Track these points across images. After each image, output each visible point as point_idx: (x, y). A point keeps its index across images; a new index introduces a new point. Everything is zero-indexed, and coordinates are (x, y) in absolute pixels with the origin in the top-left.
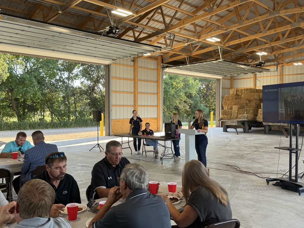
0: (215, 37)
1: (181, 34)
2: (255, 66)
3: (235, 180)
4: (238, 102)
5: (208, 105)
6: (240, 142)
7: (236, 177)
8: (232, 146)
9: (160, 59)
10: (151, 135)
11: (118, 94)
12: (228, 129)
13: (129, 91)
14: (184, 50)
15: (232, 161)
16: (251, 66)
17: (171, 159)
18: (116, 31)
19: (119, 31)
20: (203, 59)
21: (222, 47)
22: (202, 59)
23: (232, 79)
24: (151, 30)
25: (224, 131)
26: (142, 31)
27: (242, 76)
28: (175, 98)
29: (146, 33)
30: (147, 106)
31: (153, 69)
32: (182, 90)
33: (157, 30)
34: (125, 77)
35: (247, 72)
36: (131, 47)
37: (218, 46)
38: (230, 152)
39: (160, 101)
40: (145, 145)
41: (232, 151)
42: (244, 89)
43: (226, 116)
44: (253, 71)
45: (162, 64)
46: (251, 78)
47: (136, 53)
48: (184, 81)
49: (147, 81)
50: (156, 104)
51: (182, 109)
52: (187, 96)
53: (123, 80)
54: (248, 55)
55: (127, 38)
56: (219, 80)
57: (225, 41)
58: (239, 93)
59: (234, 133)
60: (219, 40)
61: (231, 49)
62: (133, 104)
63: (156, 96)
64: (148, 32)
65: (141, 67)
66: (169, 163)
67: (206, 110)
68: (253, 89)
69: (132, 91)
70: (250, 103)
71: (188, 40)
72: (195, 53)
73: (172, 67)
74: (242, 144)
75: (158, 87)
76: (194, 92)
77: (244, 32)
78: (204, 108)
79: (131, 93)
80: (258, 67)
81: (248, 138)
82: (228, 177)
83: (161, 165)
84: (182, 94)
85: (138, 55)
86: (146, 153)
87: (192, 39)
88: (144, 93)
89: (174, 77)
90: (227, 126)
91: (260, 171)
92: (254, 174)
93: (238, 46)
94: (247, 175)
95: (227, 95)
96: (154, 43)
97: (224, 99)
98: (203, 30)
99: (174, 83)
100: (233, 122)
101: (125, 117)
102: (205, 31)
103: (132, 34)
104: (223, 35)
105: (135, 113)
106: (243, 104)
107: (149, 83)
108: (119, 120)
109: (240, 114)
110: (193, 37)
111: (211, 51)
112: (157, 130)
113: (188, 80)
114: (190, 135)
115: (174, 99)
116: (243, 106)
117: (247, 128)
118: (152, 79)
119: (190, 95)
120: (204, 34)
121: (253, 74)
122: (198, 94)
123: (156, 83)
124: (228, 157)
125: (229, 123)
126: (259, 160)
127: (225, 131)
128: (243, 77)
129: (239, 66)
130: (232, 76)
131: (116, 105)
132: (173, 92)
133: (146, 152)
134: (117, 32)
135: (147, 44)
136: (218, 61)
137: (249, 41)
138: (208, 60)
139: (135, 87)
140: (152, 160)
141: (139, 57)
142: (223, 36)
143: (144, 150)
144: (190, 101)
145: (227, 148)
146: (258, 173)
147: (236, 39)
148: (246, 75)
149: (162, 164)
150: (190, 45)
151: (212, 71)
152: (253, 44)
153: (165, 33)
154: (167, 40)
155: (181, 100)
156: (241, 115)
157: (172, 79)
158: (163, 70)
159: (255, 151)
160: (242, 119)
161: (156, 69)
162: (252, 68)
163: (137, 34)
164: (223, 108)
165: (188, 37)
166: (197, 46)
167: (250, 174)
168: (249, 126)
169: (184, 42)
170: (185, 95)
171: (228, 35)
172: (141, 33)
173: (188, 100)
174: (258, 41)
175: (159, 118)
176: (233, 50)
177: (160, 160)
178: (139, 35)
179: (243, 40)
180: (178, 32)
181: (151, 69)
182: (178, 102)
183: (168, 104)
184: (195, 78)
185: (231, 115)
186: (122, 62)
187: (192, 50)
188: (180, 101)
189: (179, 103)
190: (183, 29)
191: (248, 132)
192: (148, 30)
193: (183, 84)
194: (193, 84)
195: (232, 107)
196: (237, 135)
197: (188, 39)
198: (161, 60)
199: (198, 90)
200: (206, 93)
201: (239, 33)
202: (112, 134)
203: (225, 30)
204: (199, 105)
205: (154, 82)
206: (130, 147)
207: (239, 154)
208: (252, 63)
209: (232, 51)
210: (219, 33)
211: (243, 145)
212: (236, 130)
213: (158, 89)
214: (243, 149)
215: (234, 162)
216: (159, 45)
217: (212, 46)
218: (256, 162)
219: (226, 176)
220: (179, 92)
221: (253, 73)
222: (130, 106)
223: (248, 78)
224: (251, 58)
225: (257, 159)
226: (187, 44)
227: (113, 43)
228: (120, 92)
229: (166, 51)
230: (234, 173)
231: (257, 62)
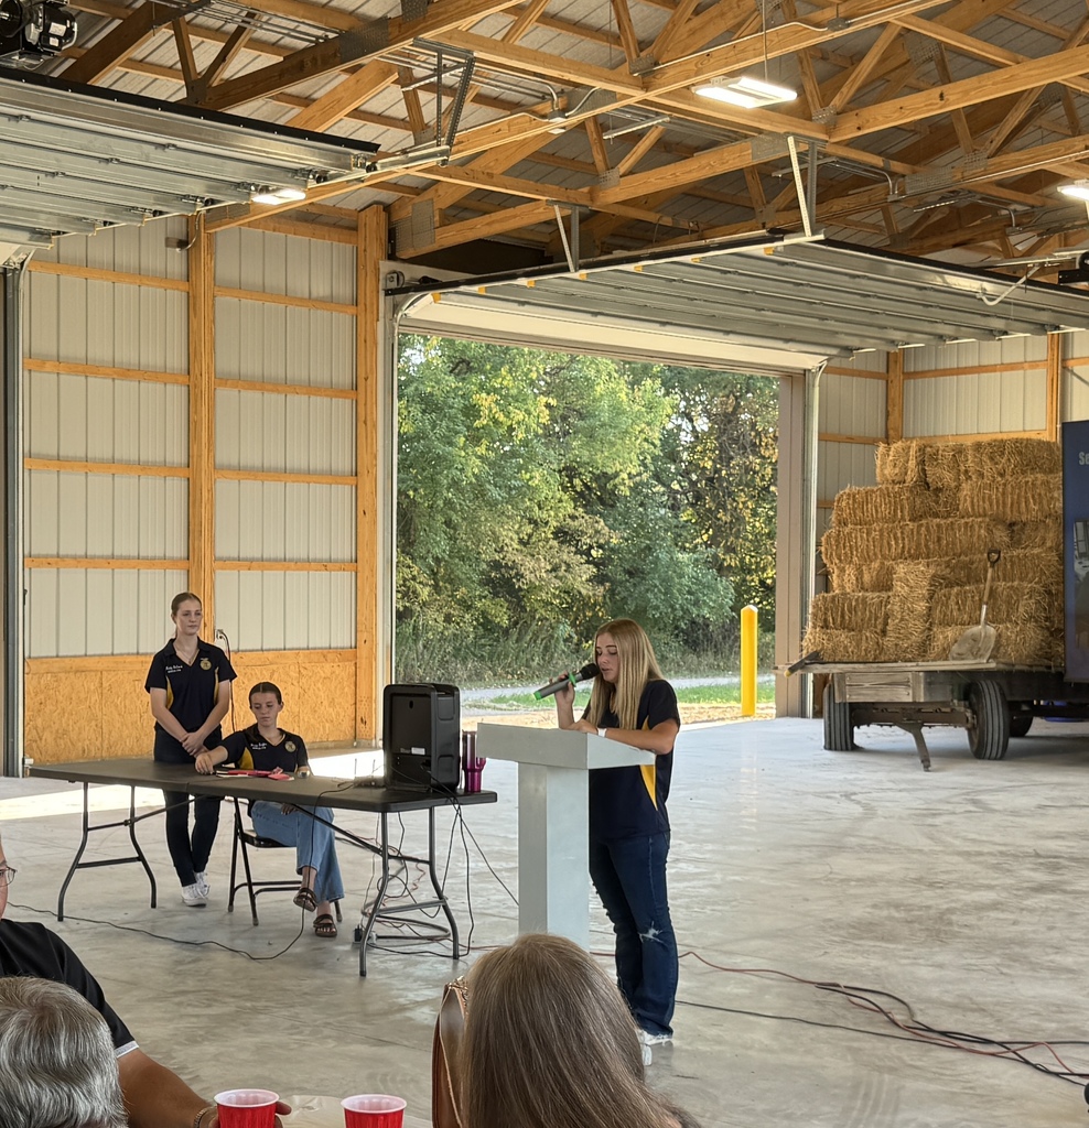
0: (755, 71)
1: (520, 53)
2: (1054, 279)
3: (866, 1095)
4: (934, 537)
5: (731, 561)
6: (937, 821)
7: (880, 1069)
8: (876, 850)
9: (374, 225)
10: (289, 769)
11: (73, 480)
12: (864, 728)
13: (151, 454)
14: (546, 163)
15: (860, 960)
16: (1029, 282)
17: (432, 939)
18: (45, 35)
19: (69, 33)
20: (684, 232)
21: (812, 141)
22: (673, 233)
23: (896, 371)
24: (303, 28)
25: (831, 745)
26: (240, 31)
27: (969, 349)
28: (492, 504)
29: (273, 47)
30: (284, 563)
31: (329, 302)
32: (540, 449)
33: (344, 25)
34: (127, 355)
35: (998, 324)
36: (164, 146)
37: (788, 134)
38: (852, 891)
39: (373, 532)
40: (246, 839)
41: (872, 890)
42: (978, 446)
43: (843, 637)
44: (1044, 317)
45: (386, 266)
46: (1034, 364)
47: (196, 188)
48: (558, 384)
49: (284, 386)
50: (344, 551)
51: (541, 588)
52: (581, 494)
53: (106, 376)
54: (1006, 203)
55: (134, 82)
56: (797, 380)
57: (838, 101)
58: (942, 475)
59: (906, 761)
60: (788, 95)
61: (878, 161)
62: (177, 549)
63: (344, 492)
64: (287, 41)
65: (239, 288)
66: (410, 970)
67: (716, 591)
68: (1040, 442)
69: (177, 455)
70: (1015, 542)
71: (571, 95)
72: (621, 189)
73: (463, 288)
74: (949, 839)
75: (361, 424)
76: (626, 466)
77: (969, 39)
78: (698, 581)
79: (163, 469)
80: (1074, 285)
81: (1001, 796)
82: (823, 1067)
83: (353, 980)
84: (541, 478)
85: (213, 202)
86: (252, 897)
87: (599, 85)
88: (262, 473)
89: (483, 359)
90: (854, 707)
91: (1054, 1025)
92: (1009, 1050)
93: (932, 140)
94: (958, 1055)
95: (855, 489)
96: (327, 115)
97: (833, 518)
98: (673, 23)
99: (485, 401)
100: (899, 677)
101: (125, 646)
102: (693, 32)
103: (170, 55)
104: (824, 58)
105: (187, 614)
106: (970, 549)
107: (298, 401)
108: (78, 666)
109: (946, 622)
110: (606, 72)
111: (738, 176)
112: (350, 736)
113: (587, 379)
114: (553, 768)
115: (483, 515)
116: (967, 566)
117: (996, 719)
118: (320, 374)
119: (602, 488)
120: (684, 52)
121: (1043, 340)
122: (656, 476)
123: (348, 402)
124: (838, 927)
125: (865, 687)
126: (1058, 949)
127: (841, 741)
128: (972, 362)
129: (938, 281)
130: (892, 350)
131: (58, 560)
132: (475, 466)
133: (255, 889)
134: (54, 42)
135: (281, 122)
136: (787, 242)
137: (1011, 101)
138: (717, 240)
139: (197, 428)
140: (297, 950)
141: (219, 216)
142: (822, 67)
143: (241, 878)
144: (600, 530)
145: (844, 864)
146: (1034, 1044)
147: (922, 85)
148: (994, 344)
149: (363, 974)
150: (591, 127)
151: (750, 314)
152: (1043, 120)
153: (407, 44)
154: (423, 96)
155: (532, 521)
156: (950, 633)
157: (470, 369)
158: (396, 308)
159: (1041, 889)
160: (960, 656)
161: (348, 301)
162: (1035, 296)
163: (205, 53)
164: (824, 581)
165: (567, 76)
166: (638, 136)
167: (978, 1047)
168: (1011, 707)
169: (539, 108)
170: (565, 489)
171: (856, 58)
172: (232, 41)
173: (586, 523)
174: (1077, 102)
175: (363, 651)
176: (897, 166)
177: (348, 948)
178: (222, 58)
179: (966, 93)
180: (499, 37)
181: (311, 301)
182: (509, 534)
183: (441, 546)
184: (636, 367)
185: (884, 632)
186: (101, 252)
187: (600, 164)
188: (529, 529)
189: (521, 541)
190: (536, 14)
191: (1003, 755)
192: (284, 23)
193: (548, 406)
194: (617, 410)
195: (890, 572)
196: (921, 775)
197: (568, 88)
198: (384, 235)
199: (658, 452)
200: (717, 471)
201: (940, 43)
202: (29, 761)
203: (833, 25)
204: (663, 556)
205: (332, 391)
206: (141, 858)
207: (920, 908)
208: (1029, 262)
209: (893, 174)
210: (793, 48)
211: (957, 842)
212: (920, 739)
213: (362, 440)
214: (954, 876)
215: (875, 962)
216: (368, 132)
217: (746, 137)
218: (1035, 967)
219: (809, 1059)
220: (520, 468)
221: (1041, 328)
222: (163, 562)
223: (1012, 367)
224: (1024, 222)
225: (1043, 944)
226: (559, 120)
227: (33, 115)
228: (86, 463)
229: (412, 172)
230: (869, 1044)
231: (1066, 255)
